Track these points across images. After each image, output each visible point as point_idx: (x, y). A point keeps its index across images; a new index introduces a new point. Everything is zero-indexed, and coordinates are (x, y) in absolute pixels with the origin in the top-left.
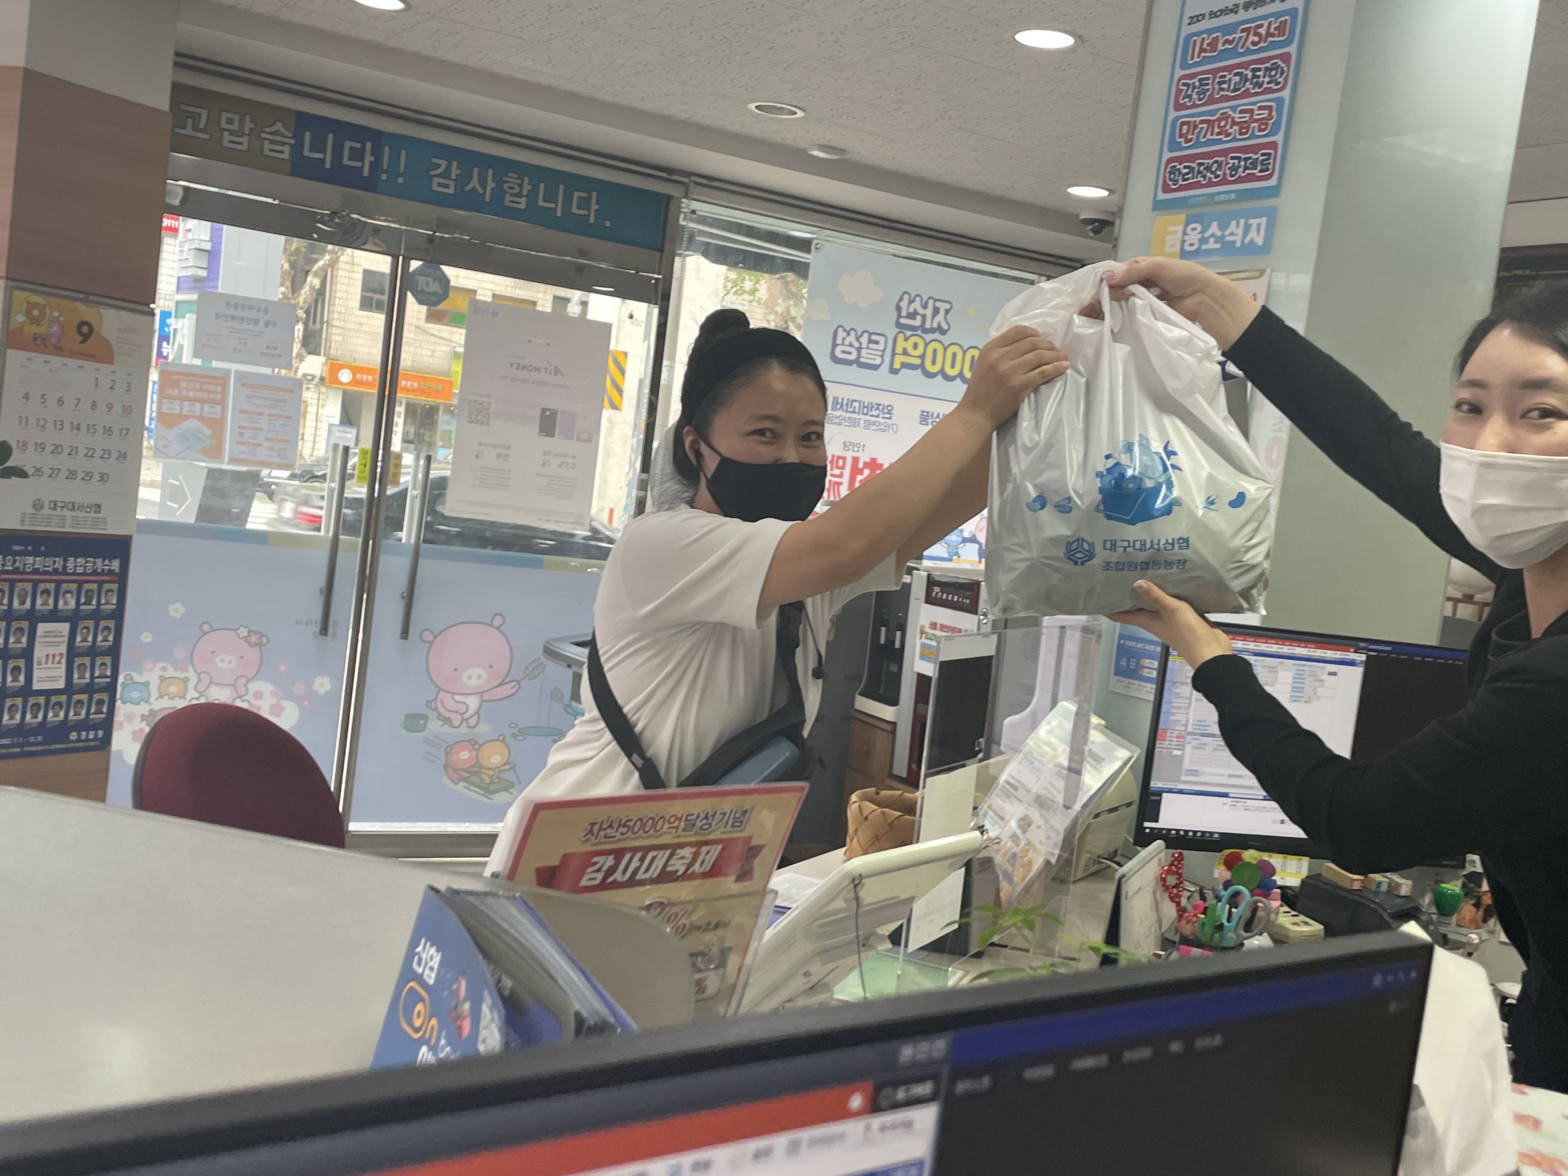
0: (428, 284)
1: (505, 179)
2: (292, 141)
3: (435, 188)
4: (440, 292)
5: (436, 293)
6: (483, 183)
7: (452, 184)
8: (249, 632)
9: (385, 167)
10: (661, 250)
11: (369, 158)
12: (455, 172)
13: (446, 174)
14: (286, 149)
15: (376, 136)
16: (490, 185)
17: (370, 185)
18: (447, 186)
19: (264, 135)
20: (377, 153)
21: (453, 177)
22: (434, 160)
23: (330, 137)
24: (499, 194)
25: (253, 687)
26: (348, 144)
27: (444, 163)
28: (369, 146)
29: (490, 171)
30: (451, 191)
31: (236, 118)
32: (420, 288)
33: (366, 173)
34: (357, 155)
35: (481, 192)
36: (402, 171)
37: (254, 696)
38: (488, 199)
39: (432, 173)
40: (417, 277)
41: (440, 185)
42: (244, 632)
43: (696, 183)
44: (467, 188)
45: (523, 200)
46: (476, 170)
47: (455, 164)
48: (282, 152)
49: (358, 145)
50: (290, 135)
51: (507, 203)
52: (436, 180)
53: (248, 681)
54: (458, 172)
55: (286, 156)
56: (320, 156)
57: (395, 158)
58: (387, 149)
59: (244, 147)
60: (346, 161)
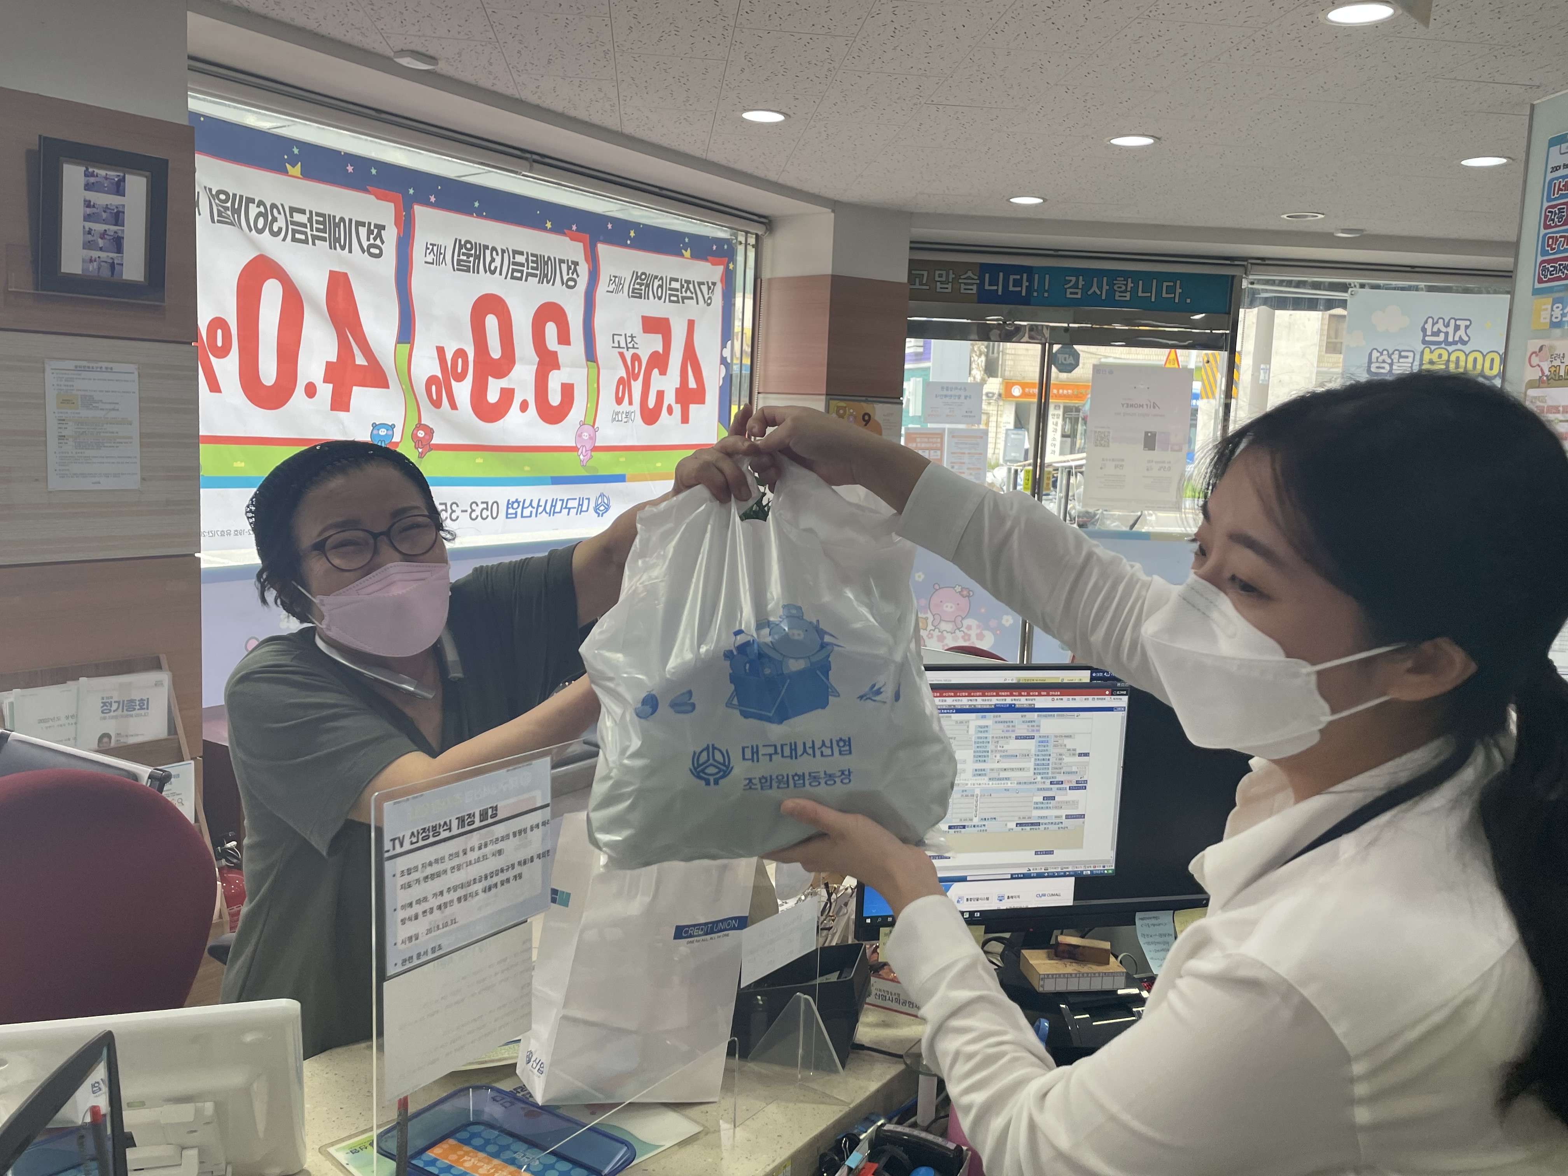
0: (1065, 359)
1: (1115, 282)
2: (978, 282)
3: (1069, 296)
4: (1073, 362)
5: (1071, 364)
6: (1100, 288)
7: (1080, 291)
8: (962, 588)
9: (1036, 288)
10: (1229, 314)
11: (1025, 284)
12: (1081, 283)
13: (1076, 286)
14: (975, 287)
15: (1029, 270)
16: (1105, 287)
17: (1026, 301)
18: (1077, 293)
19: (960, 281)
20: (1030, 280)
21: (1080, 286)
22: (1067, 278)
23: (1001, 274)
24: (1111, 292)
25: (966, 622)
26: (1012, 278)
27: (1074, 279)
28: (1025, 276)
29: (1105, 280)
30: (1079, 296)
31: (944, 273)
32: (1060, 362)
33: (1024, 294)
34: (1018, 283)
35: (1099, 293)
36: (1046, 288)
37: (966, 628)
38: (1103, 297)
39: (1066, 286)
40: (1058, 355)
41: (1071, 293)
42: (958, 589)
43: (1252, 264)
44: (1089, 293)
45: (1128, 294)
46: (1095, 279)
47: (1081, 278)
48: (972, 289)
49: (1018, 277)
50: (976, 278)
51: (1117, 298)
52: (1069, 291)
53: (963, 619)
54: (1083, 283)
55: (974, 292)
56: (995, 288)
57: (1041, 283)
58: (1037, 277)
59: (949, 290)
60: (1011, 288)
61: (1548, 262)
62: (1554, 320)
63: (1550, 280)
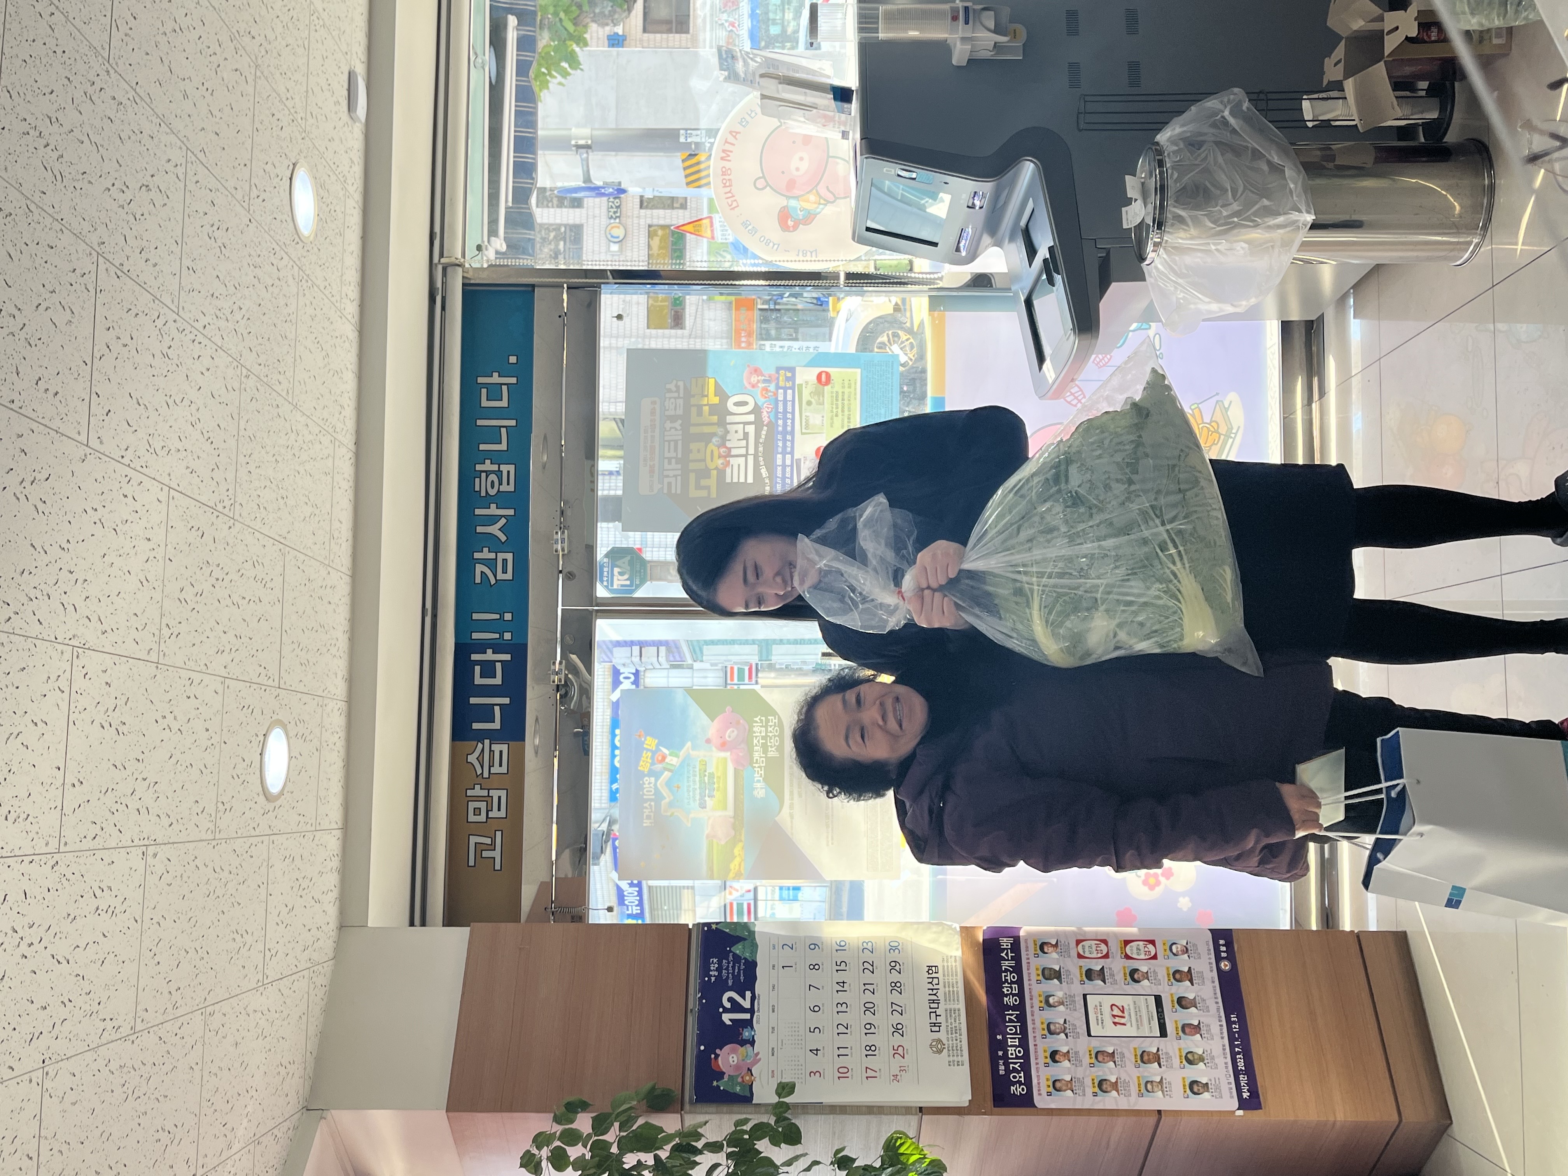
0: (623, 573)
1: (483, 494)
2: (487, 742)
3: (509, 576)
4: (629, 558)
6: (494, 520)
7: (501, 556)
9: (497, 636)
10: (533, 286)
11: (489, 655)
12: (486, 554)
13: (491, 564)
14: (496, 748)
15: (462, 651)
16: (493, 510)
17: (519, 651)
18: (505, 561)
19: (486, 775)
20: (482, 647)
22: (478, 580)
23: (473, 700)
24: (502, 499)
26: (478, 681)
27: (479, 568)
28: (474, 657)
29: (478, 512)
30: (509, 557)
32: (628, 583)
33: (507, 657)
34: (488, 669)
35: (503, 521)
36: (498, 616)
38: (511, 512)
39: (493, 581)
40: (615, 587)
41: (505, 571)
43: (441, 256)
44: (503, 538)
45: (504, 468)
46: (480, 529)
47: (477, 555)
48: (501, 752)
49: (477, 669)
50: (480, 745)
51: (511, 488)
52: (500, 576)
54: (486, 550)
55: (504, 748)
56: (497, 709)
57: (485, 626)
58: (475, 636)
59: (503, 794)
60: (498, 681)
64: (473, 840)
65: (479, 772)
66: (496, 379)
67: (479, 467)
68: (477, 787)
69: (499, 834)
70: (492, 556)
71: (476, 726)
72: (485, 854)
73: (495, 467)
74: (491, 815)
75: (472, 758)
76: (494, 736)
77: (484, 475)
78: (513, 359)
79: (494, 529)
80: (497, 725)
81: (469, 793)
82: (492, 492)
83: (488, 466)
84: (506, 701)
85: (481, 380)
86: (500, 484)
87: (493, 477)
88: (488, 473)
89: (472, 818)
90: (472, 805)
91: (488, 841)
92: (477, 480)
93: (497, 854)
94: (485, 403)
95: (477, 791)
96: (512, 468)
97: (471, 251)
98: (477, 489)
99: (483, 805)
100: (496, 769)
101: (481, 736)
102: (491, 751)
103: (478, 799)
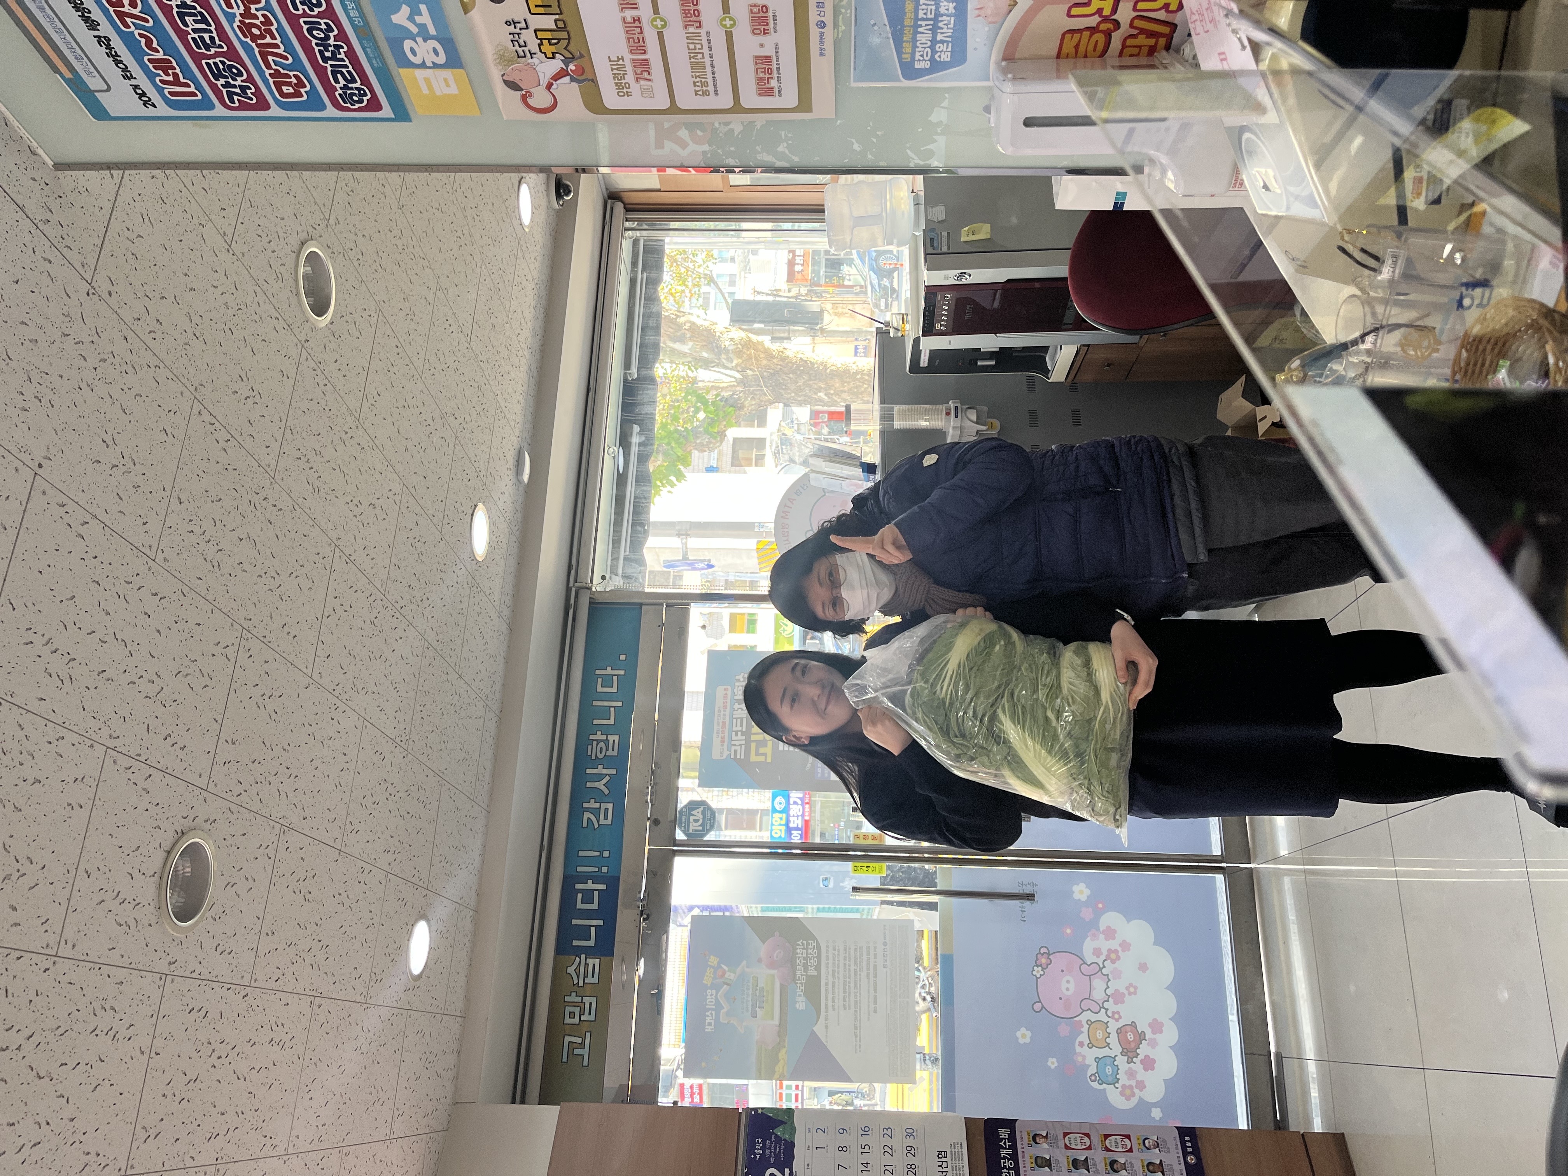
0: (696, 821)
1: (593, 757)
2: (583, 956)
3: (609, 822)
4: (700, 810)
5: (703, 813)
6: (600, 777)
7: (604, 806)
8: (1037, 966)
9: (597, 869)
10: (641, 604)
11: (590, 885)
12: (593, 804)
13: (596, 812)
14: (591, 961)
15: (569, 882)
16: (600, 770)
17: (613, 882)
18: (606, 810)
19: (581, 984)
20: (584, 878)
22: (585, 825)
23: (575, 922)
24: (608, 761)
26: (580, 906)
27: (587, 815)
28: (579, 886)
29: (589, 771)
30: (610, 806)
32: (701, 828)
33: (603, 887)
34: (588, 896)
35: (607, 778)
36: (598, 854)
37: (1098, 957)
38: (614, 772)
39: (596, 826)
40: (691, 831)
41: (606, 818)
44: (606, 792)
45: (611, 738)
46: (589, 785)
47: (586, 805)
48: (594, 965)
49: (580, 896)
50: (578, 959)
51: (615, 753)
52: (602, 821)
53: (1085, 963)
54: (593, 801)
55: (597, 962)
56: (593, 930)
57: (588, 861)
58: (579, 869)
59: (593, 1000)
60: (595, 906)
61: (330, 91)
62: (442, 59)
63: (365, 81)
64: (568, 1039)
65: (576, 982)
66: (609, 671)
67: (591, 737)
68: (574, 994)
69: (588, 1035)
70: (597, 805)
71: (575, 943)
72: (576, 1052)
73: (604, 737)
74: (583, 1018)
75: (571, 970)
76: (589, 952)
77: (595, 743)
78: (623, 657)
79: (600, 785)
80: (592, 943)
81: (567, 999)
82: (600, 756)
83: (599, 736)
84: (601, 923)
85: (598, 672)
86: (607, 750)
87: (602, 744)
88: (598, 741)
89: (568, 1020)
90: (568, 1009)
91: (579, 1040)
92: (590, 747)
93: (585, 1052)
94: (600, 689)
95: (574, 998)
96: (616, 738)
97: (597, 579)
98: (589, 753)
99: (577, 1010)
100: (589, 980)
101: (579, 951)
102: (586, 964)
103: (574, 1004)
